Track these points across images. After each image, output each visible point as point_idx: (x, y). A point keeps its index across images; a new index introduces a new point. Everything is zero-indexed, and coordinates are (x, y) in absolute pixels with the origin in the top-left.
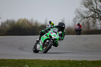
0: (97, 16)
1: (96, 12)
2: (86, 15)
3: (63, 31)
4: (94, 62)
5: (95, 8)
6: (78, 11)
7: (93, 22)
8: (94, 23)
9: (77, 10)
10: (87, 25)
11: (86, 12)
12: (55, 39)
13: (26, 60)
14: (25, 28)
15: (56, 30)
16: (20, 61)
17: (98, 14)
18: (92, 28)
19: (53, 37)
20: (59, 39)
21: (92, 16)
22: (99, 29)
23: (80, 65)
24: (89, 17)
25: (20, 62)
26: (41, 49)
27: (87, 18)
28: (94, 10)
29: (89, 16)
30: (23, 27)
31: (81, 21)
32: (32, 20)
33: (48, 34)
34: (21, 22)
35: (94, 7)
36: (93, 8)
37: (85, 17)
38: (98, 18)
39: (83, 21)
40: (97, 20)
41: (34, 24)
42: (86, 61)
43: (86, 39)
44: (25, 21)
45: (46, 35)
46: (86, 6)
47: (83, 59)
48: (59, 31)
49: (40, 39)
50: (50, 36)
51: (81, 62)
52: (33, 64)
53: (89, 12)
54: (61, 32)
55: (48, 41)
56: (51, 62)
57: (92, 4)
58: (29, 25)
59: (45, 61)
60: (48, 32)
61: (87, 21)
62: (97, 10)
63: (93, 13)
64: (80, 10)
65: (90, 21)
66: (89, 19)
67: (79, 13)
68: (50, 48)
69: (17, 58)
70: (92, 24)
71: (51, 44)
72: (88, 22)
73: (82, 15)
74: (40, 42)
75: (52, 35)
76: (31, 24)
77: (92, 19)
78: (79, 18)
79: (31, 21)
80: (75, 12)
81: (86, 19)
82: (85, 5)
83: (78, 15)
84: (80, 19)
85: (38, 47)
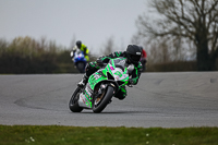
0: (184, 32)
1: (181, 24)
2: (159, 30)
3: (136, 65)
4: (177, 132)
5: (180, 14)
6: (142, 21)
7: (175, 45)
8: (178, 46)
9: (140, 18)
10: (161, 51)
11: (159, 24)
12: (120, 83)
13: (31, 127)
14: (28, 57)
15: (123, 61)
16: (17, 129)
17: (186, 27)
18: (172, 58)
19: (115, 76)
20: (129, 83)
21: (173, 33)
22: (189, 59)
23: (148, 139)
24: (166, 34)
25: (18, 131)
26: (89, 104)
27: (162, 35)
28: (178, 17)
29: (167, 31)
30: (24, 56)
31: (149, 42)
32: (43, 41)
33: (105, 71)
34: (18, 44)
35: (177, 11)
36: (175, 13)
37: (157, 35)
38: (186, 36)
39: (153, 42)
40: (184, 39)
41: (47, 49)
42: (160, 129)
43: (159, 82)
44: (27, 42)
45: (101, 73)
46: (160, 11)
47: (155, 125)
48: (128, 63)
49: (86, 81)
50: (110, 76)
51: (150, 131)
52: (45, 135)
53: (166, 22)
54: (132, 67)
55: (104, 86)
56: (85, 130)
57: (173, 6)
58: (36, 52)
59: (71, 129)
60: (103, 66)
61: (161, 41)
62: (183, 18)
63: (174, 25)
64: (147, 18)
65: (168, 43)
66: (165, 37)
67: (145, 24)
68: (109, 101)
69: (10, 123)
70: (173, 49)
71: (111, 92)
72: (164, 45)
73: (150, 28)
74: (87, 89)
75: (112, 73)
76: (40, 50)
77: (172, 38)
78: (145, 36)
79: (40, 42)
80: (136, 22)
81: (159, 38)
82: (158, 8)
83: (143, 29)
84: (146, 39)
85: (81, 100)
